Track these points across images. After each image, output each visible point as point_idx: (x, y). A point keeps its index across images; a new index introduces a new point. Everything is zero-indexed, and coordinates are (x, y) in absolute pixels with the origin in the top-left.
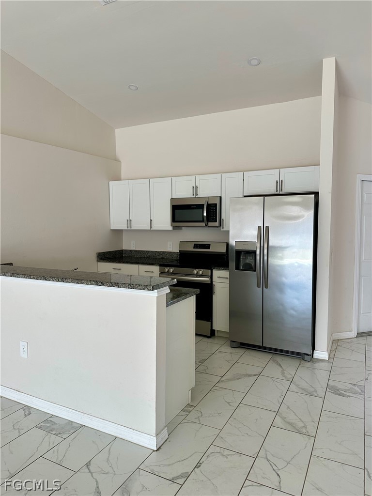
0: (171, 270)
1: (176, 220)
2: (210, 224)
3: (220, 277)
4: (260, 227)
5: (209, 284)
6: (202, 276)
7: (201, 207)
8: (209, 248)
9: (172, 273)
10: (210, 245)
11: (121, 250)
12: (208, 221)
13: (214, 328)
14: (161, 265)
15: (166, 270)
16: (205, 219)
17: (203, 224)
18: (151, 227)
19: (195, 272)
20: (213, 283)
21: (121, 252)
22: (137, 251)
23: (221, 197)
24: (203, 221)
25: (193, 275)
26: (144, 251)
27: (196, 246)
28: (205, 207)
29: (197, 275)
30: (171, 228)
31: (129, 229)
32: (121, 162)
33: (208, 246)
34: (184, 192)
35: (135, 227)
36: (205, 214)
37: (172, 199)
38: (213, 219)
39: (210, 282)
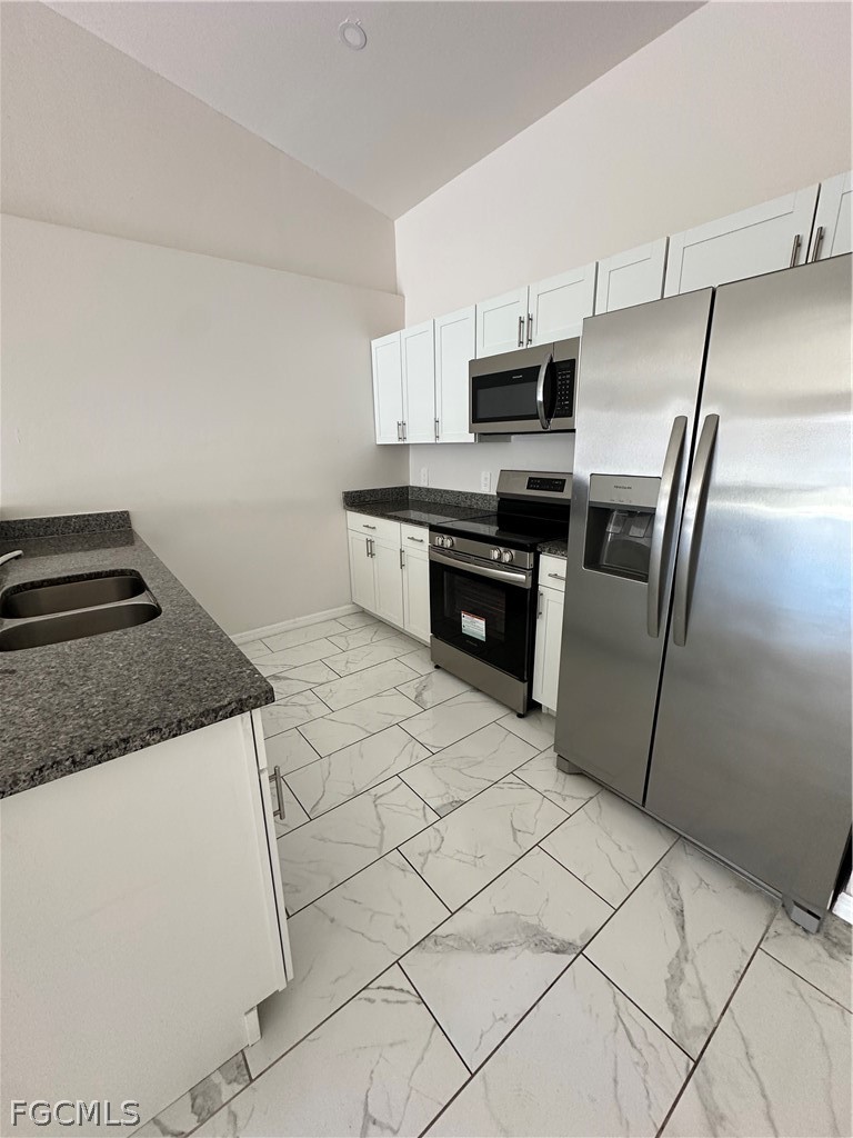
0: (449, 543)
1: (480, 416)
2: (555, 423)
3: (552, 576)
4: (680, 422)
5: (526, 590)
6: (511, 566)
7: (530, 374)
8: (562, 491)
10: (564, 481)
11: (402, 488)
12: (549, 415)
13: (536, 697)
14: (433, 529)
15: (440, 541)
16: (541, 411)
17: (536, 425)
18: (438, 437)
19: (495, 555)
21: (403, 490)
22: (428, 489)
24: (536, 417)
25: (488, 562)
26: (440, 491)
27: (535, 482)
28: (543, 373)
29: (499, 563)
30: (471, 438)
31: (402, 442)
33: (560, 485)
34: (500, 342)
35: (412, 437)
36: (540, 398)
37: (472, 363)
38: (563, 407)
39: (529, 586)
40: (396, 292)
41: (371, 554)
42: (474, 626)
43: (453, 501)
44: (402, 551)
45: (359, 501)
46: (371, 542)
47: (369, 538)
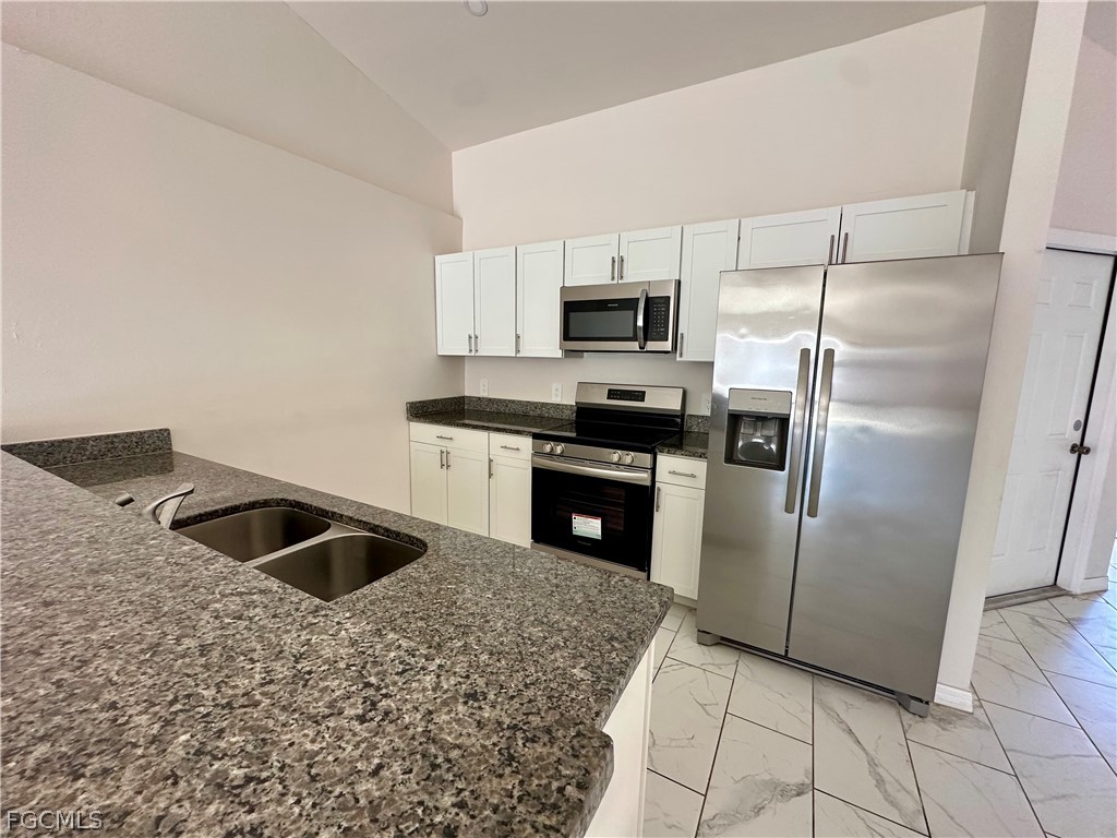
0: (559, 450)
1: (571, 335)
2: (651, 346)
3: (674, 473)
4: (805, 353)
5: (646, 487)
6: (630, 467)
7: (630, 304)
8: (643, 401)
9: (561, 455)
10: (644, 392)
11: (460, 398)
12: (648, 337)
14: (536, 436)
15: (548, 448)
16: (641, 334)
17: (635, 346)
18: (518, 351)
19: (615, 458)
20: (657, 485)
21: (461, 400)
22: (490, 399)
23: (680, 282)
24: (634, 339)
25: (608, 464)
27: (613, 394)
28: (642, 305)
29: (618, 465)
30: (559, 354)
31: (473, 354)
32: (461, 219)
33: (640, 396)
34: (591, 274)
35: (485, 350)
36: (640, 323)
37: (563, 289)
38: (658, 333)
39: (648, 483)
40: (453, 214)
41: (445, 465)
42: (588, 526)
43: (520, 410)
44: (490, 461)
45: (424, 411)
46: (448, 453)
47: (444, 449)
